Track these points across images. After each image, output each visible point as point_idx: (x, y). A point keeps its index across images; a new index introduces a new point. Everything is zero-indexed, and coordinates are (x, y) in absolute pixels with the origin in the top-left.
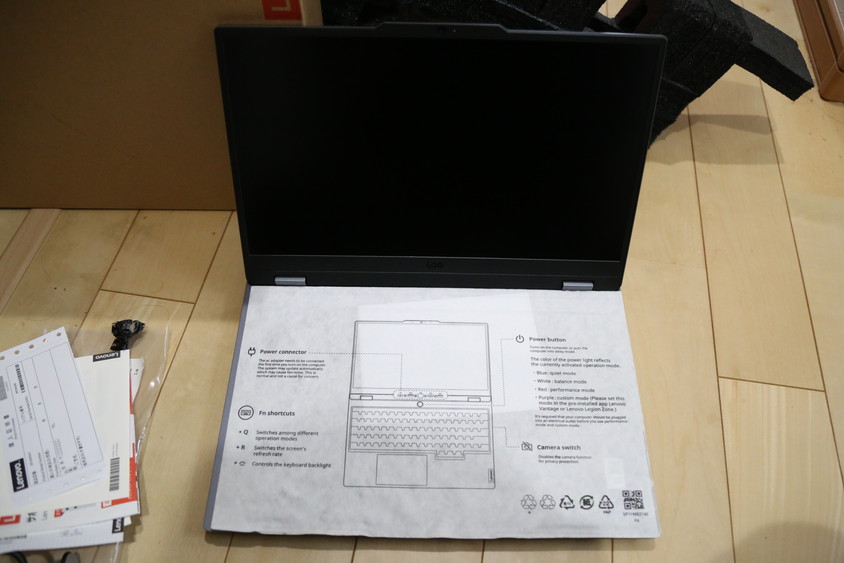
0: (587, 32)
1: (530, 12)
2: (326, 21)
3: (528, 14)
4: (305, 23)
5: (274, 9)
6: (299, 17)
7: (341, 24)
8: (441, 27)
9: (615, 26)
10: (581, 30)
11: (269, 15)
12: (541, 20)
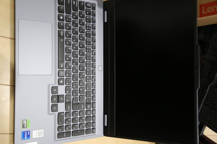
0: (198, 123)
1: (204, 101)
2: (199, 27)
3: (204, 100)
4: (199, 19)
5: (203, 8)
6: (200, 17)
7: (198, 33)
8: (198, 67)
9: (201, 134)
10: (199, 121)
11: (201, 6)
12: (201, 105)
